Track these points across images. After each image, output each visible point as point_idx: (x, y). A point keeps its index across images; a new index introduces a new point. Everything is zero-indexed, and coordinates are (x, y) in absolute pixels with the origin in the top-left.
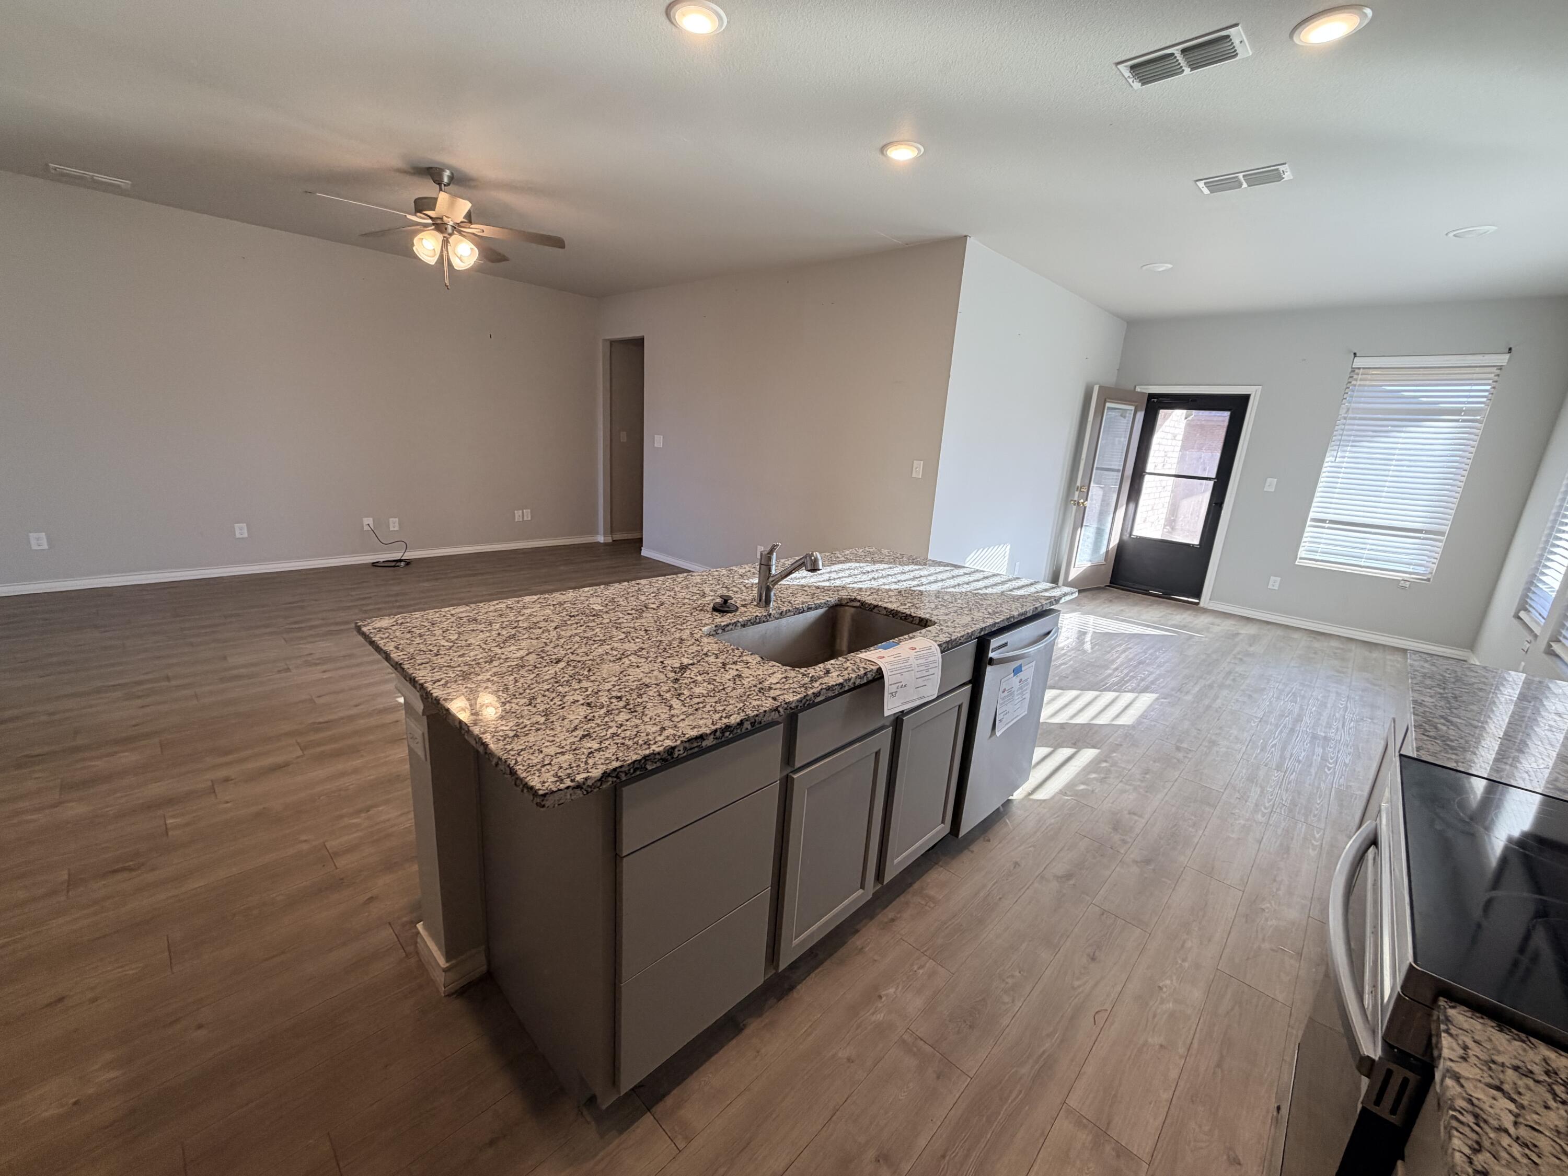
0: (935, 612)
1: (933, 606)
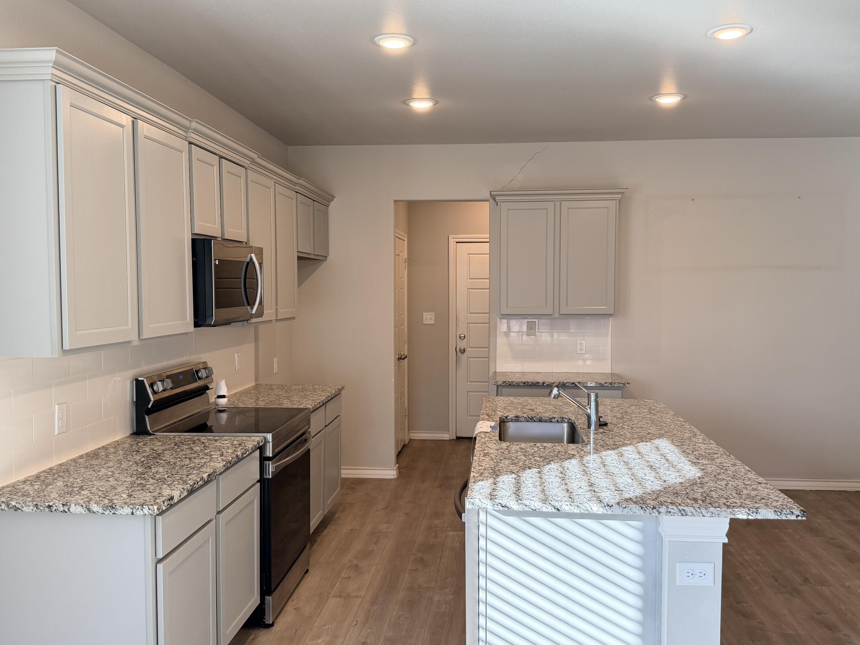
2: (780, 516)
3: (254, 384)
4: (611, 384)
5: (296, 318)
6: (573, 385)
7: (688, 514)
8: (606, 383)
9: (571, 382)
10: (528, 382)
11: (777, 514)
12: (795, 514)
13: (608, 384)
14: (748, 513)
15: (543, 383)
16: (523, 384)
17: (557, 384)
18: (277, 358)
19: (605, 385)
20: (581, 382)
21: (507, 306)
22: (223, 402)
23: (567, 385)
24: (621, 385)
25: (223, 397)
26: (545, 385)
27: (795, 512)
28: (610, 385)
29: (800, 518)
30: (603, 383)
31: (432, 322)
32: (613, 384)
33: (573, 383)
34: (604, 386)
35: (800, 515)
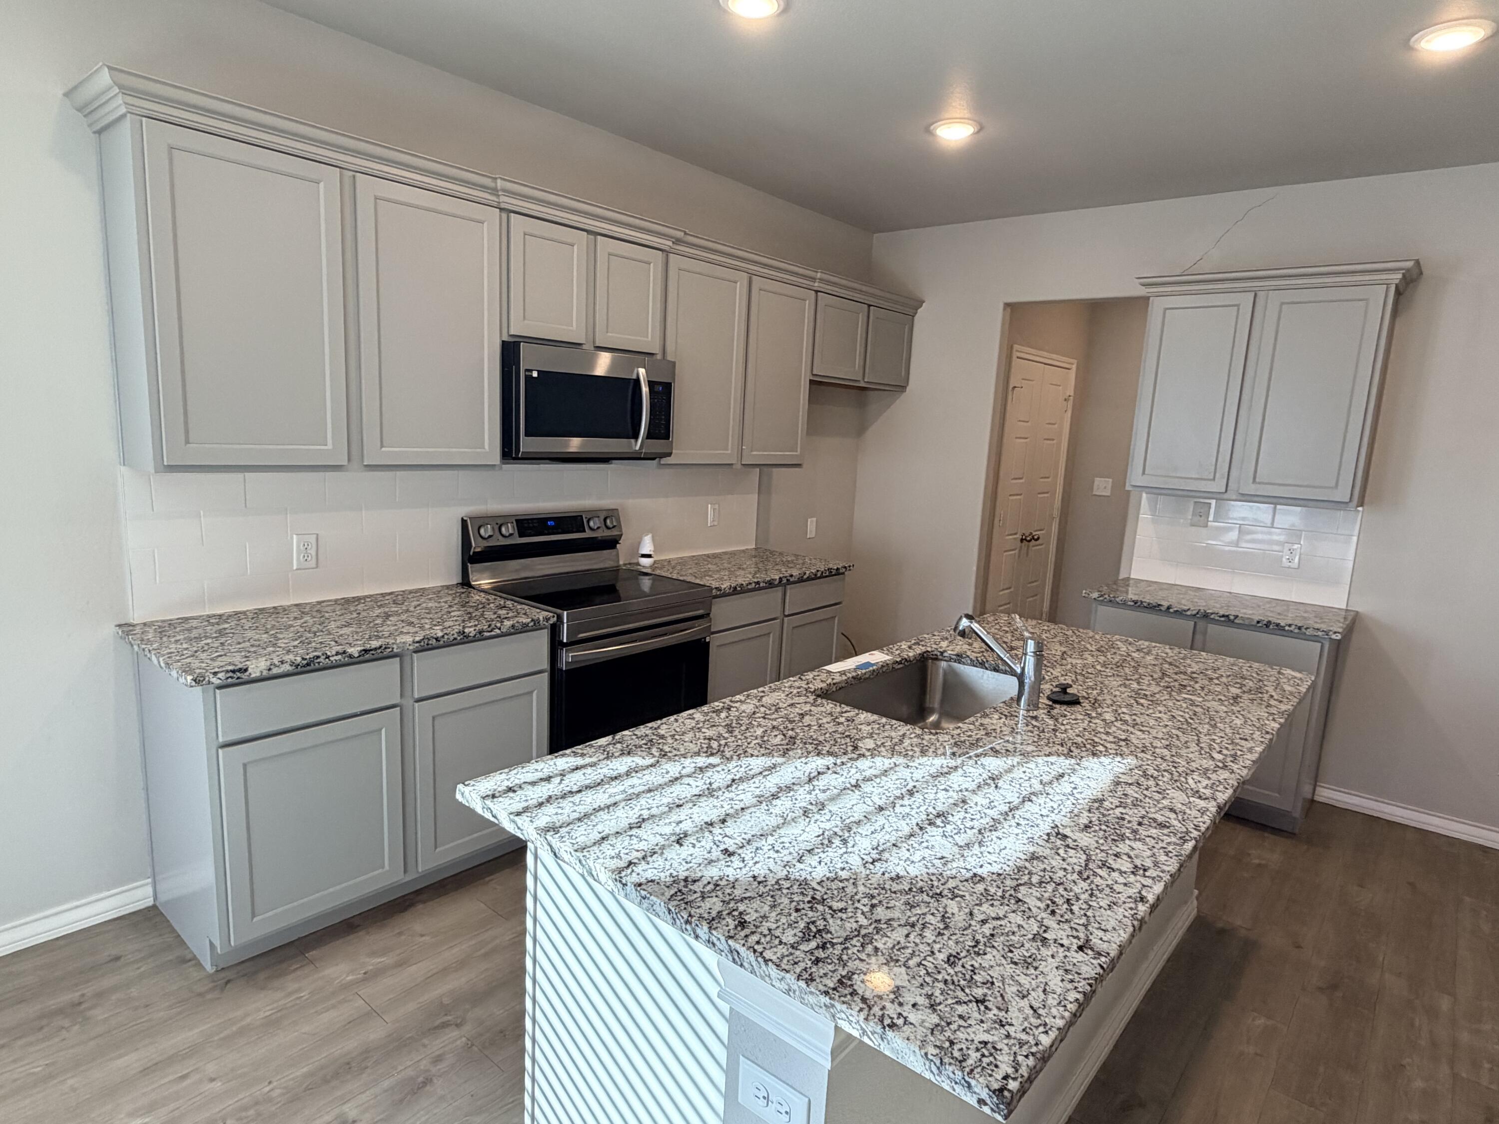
0: (807, 708)
1: (807, 720)
2: (937, 1077)
3: (754, 546)
4: (1300, 628)
5: (804, 466)
6: (1223, 619)
7: (745, 964)
8: (1290, 625)
9: (1221, 613)
10: (1142, 602)
11: (930, 1067)
12: (975, 1093)
13: (1293, 627)
14: (862, 1029)
15: (1169, 608)
16: (1132, 604)
17: (1194, 612)
18: (814, 519)
19: (1287, 628)
20: (1240, 615)
21: (1144, 473)
22: (645, 562)
23: (1212, 616)
24: (1320, 633)
25: (649, 556)
26: (1171, 610)
27: (976, 1086)
28: (1297, 631)
29: (986, 1110)
30: (1282, 624)
31: (1107, 493)
32: (1303, 630)
33: (1223, 616)
34: (1284, 630)
35: (988, 1102)
